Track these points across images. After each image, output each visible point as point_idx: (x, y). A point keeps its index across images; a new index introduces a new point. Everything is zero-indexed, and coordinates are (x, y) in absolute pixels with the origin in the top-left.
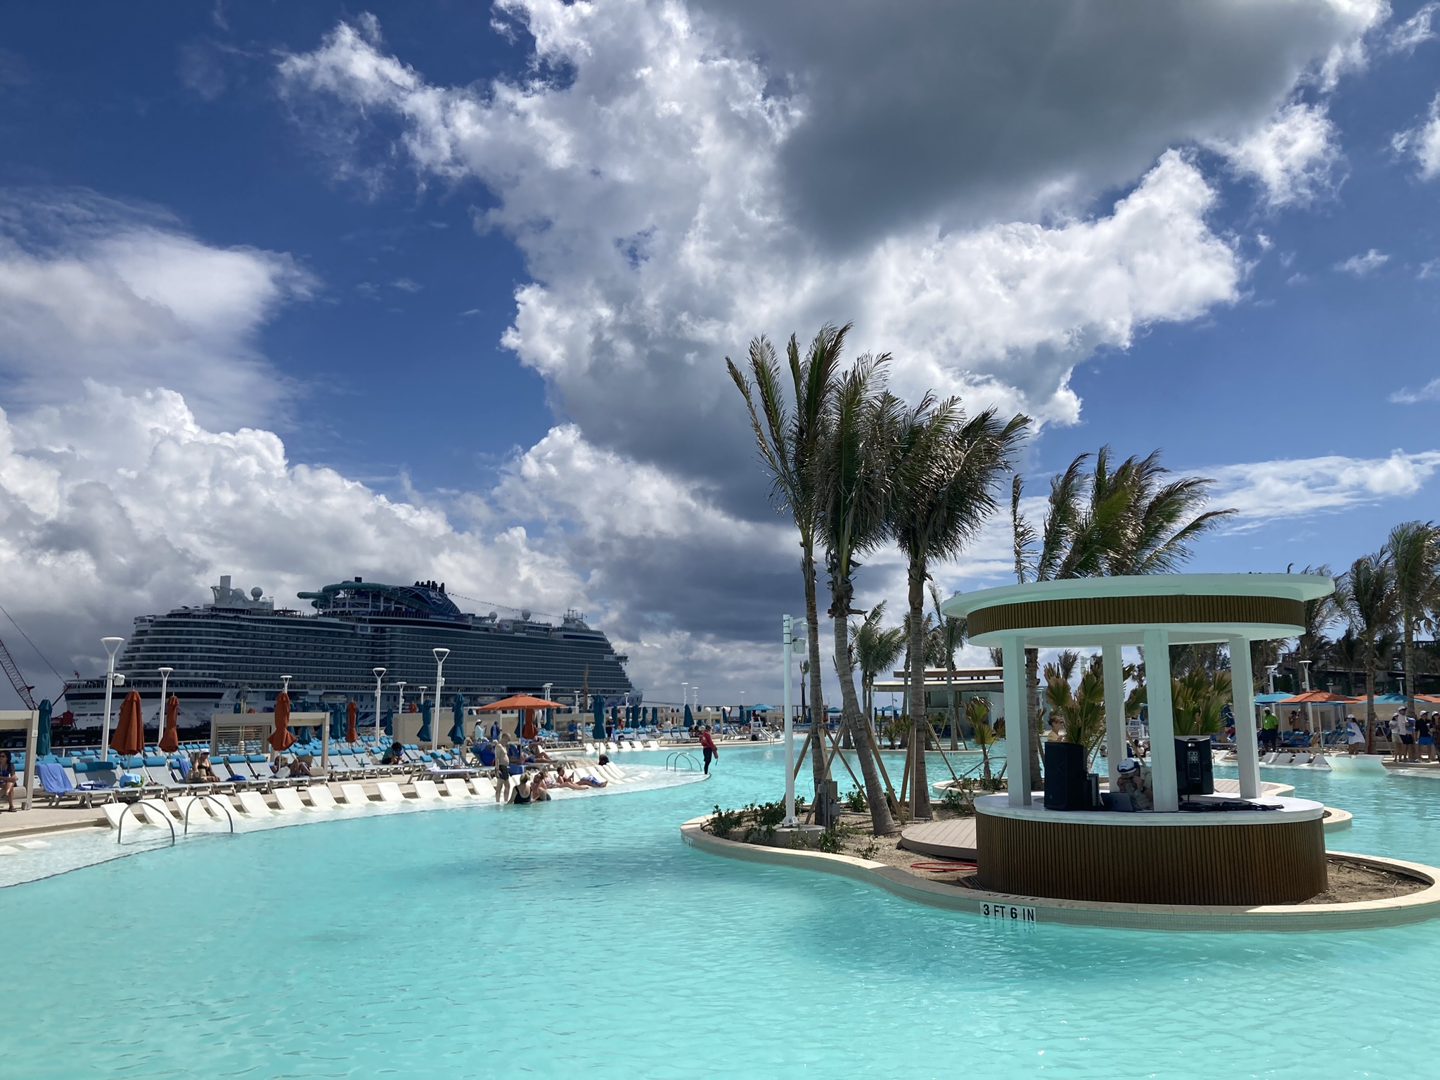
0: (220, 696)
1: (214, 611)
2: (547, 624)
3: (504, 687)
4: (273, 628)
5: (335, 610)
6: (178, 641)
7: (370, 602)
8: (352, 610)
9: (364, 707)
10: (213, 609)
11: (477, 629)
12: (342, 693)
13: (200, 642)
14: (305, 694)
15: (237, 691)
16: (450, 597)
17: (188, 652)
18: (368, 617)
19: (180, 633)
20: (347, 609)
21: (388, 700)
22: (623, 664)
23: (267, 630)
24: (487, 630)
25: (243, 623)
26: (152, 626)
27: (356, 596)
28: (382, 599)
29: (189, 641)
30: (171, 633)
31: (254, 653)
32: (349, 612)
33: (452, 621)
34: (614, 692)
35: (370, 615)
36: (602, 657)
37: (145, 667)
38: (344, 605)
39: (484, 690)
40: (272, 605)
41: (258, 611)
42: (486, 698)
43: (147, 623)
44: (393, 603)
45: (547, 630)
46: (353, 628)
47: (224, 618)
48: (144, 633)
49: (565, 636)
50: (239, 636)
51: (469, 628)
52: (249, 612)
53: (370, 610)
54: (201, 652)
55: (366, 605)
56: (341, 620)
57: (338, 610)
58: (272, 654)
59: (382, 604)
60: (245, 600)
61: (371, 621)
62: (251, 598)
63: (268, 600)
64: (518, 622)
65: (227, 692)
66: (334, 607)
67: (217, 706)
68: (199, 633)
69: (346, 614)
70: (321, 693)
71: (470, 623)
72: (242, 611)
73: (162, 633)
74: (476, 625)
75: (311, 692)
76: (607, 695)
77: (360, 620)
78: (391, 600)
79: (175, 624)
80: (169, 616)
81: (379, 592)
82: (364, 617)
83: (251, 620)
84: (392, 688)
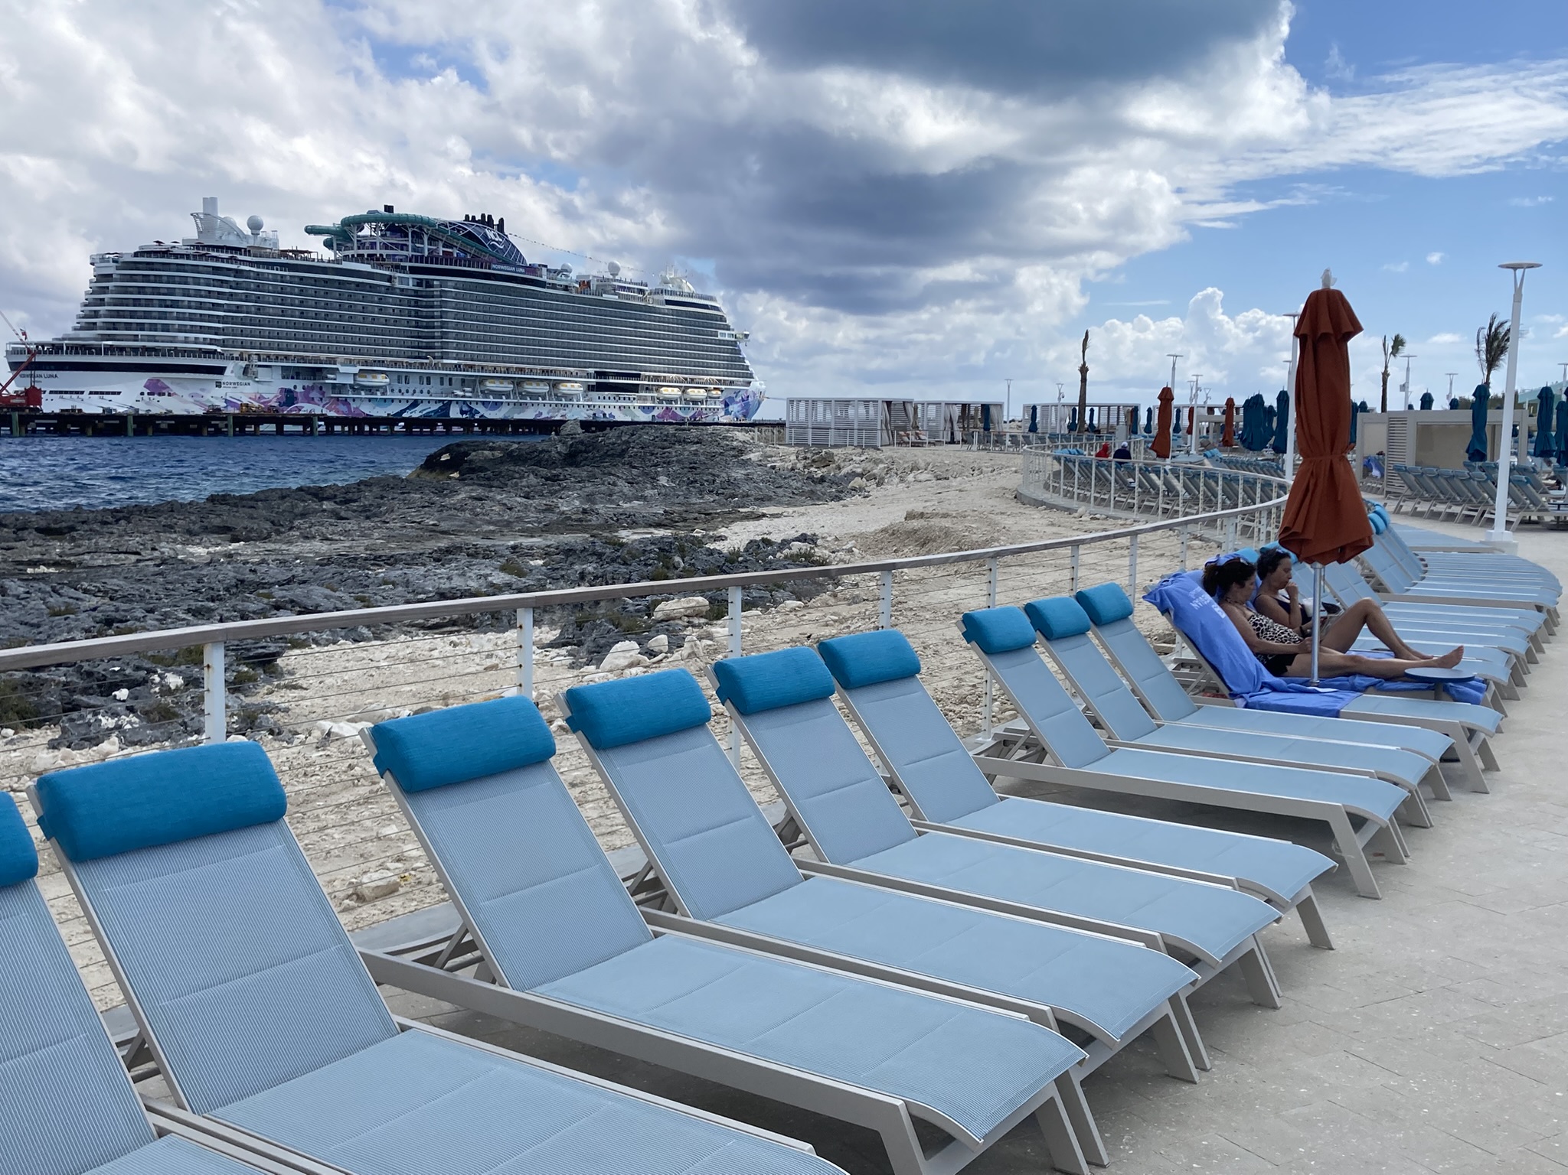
0: (221, 370)
1: (200, 249)
2: (641, 284)
3: (591, 370)
4: (282, 276)
5: (361, 252)
6: (156, 291)
7: (410, 244)
8: (385, 252)
9: (411, 391)
10: (198, 246)
11: (554, 286)
12: (382, 372)
13: (186, 293)
14: (335, 371)
15: (243, 364)
16: (511, 239)
17: (171, 307)
18: (408, 264)
19: (158, 279)
20: (378, 252)
21: (442, 383)
22: (741, 345)
23: (275, 278)
24: (566, 288)
25: (242, 267)
26: (118, 268)
27: (388, 233)
28: (426, 238)
29: (171, 292)
30: (146, 278)
31: (259, 310)
32: (381, 255)
33: (521, 274)
34: (732, 383)
35: (411, 261)
36: (716, 334)
37: (114, 326)
38: (373, 245)
39: (566, 374)
40: (276, 244)
41: (261, 252)
42: (569, 385)
43: (111, 264)
44: (441, 244)
45: (643, 291)
46: (390, 279)
47: (217, 259)
48: (108, 277)
49: (668, 302)
50: (238, 286)
51: (542, 284)
52: (247, 252)
53: (410, 253)
54: (190, 308)
55: (403, 247)
56: (373, 267)
57: (365, 252)
58: (283, 313)
59: (426, 247)
60: (240, 235)
61: (413, 270)
62: (247, 231)
63: (271, 235)
64: (604, 280)
65: (230, 366)
66: (359, 248)
67: (219, 385)
68: (184, 281)
69: (378, 259)
70: (356, 370)
71: (544, 278)
72: (238, 250)
73: (132, 278)
74: (551, 281)
75: (342, 369)
76: (723, 387)
77: (397, 268)
78: (438, 240)
79: (150, 266)
80: (136, 254)
81: (421, 228)
82: (402, 264)
83: (251, 264)
84: (445, 366)
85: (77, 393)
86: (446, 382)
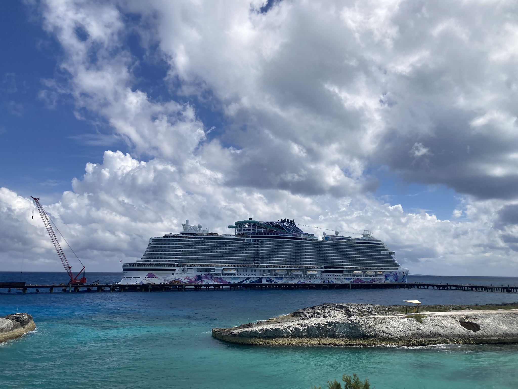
0: (174, 270)
1: (185, 234)
2: (349, 237)
3: (323, 266)
4: (204, 241)
8: (245, 232)
9: (248, 274)
10: (183, 234)
11: (306, 239)
12: (234, 269)
13: (169, 247)
14: (214, 269)
15: (183, 268)
16: (297, 226)
18: (251, 235)
21: (260, 272)
22: (393, 256)
23: (202, 242)
25: (188, 239)
27: (250, 226)
28: (257, 227)
29: (165, 247)
31: (195, 252)
33: (291, 236)
34: (388, 269)
35: (251, 234)
36: (380, 253)
39: (310, 268)
40: (209, 231)
41: (201, 234)
42: (311, 271)
44: (262, 228)
45: (349, 240)
46: (243, 240)
48: (151, 244)
49: (357, 243)
50: (188, 245)
51: (301, 239)
52: (196, 234)
53: (251, 232)
56: (237, 237)
58: (204, 252)
59: (257, 229)
60: (195, 230)
61: (252, 237)
62: (198, 229)
64: (334, 236)
65: (178, 269)
67: (173, 274)
68: (169, 244)
70: (222, 269)
71: (303, 237)
72: (193, 234)
73: (157, 244)
75: (216, 268)
76: (383, 271)
77: (247, 237)
79: (164, 240)
80: (164, 237)
81: (255, 224)
82: (249, 235)
83: (195, 238)
84: (262, 266)
85: (130, 277)
86: (262, 271)
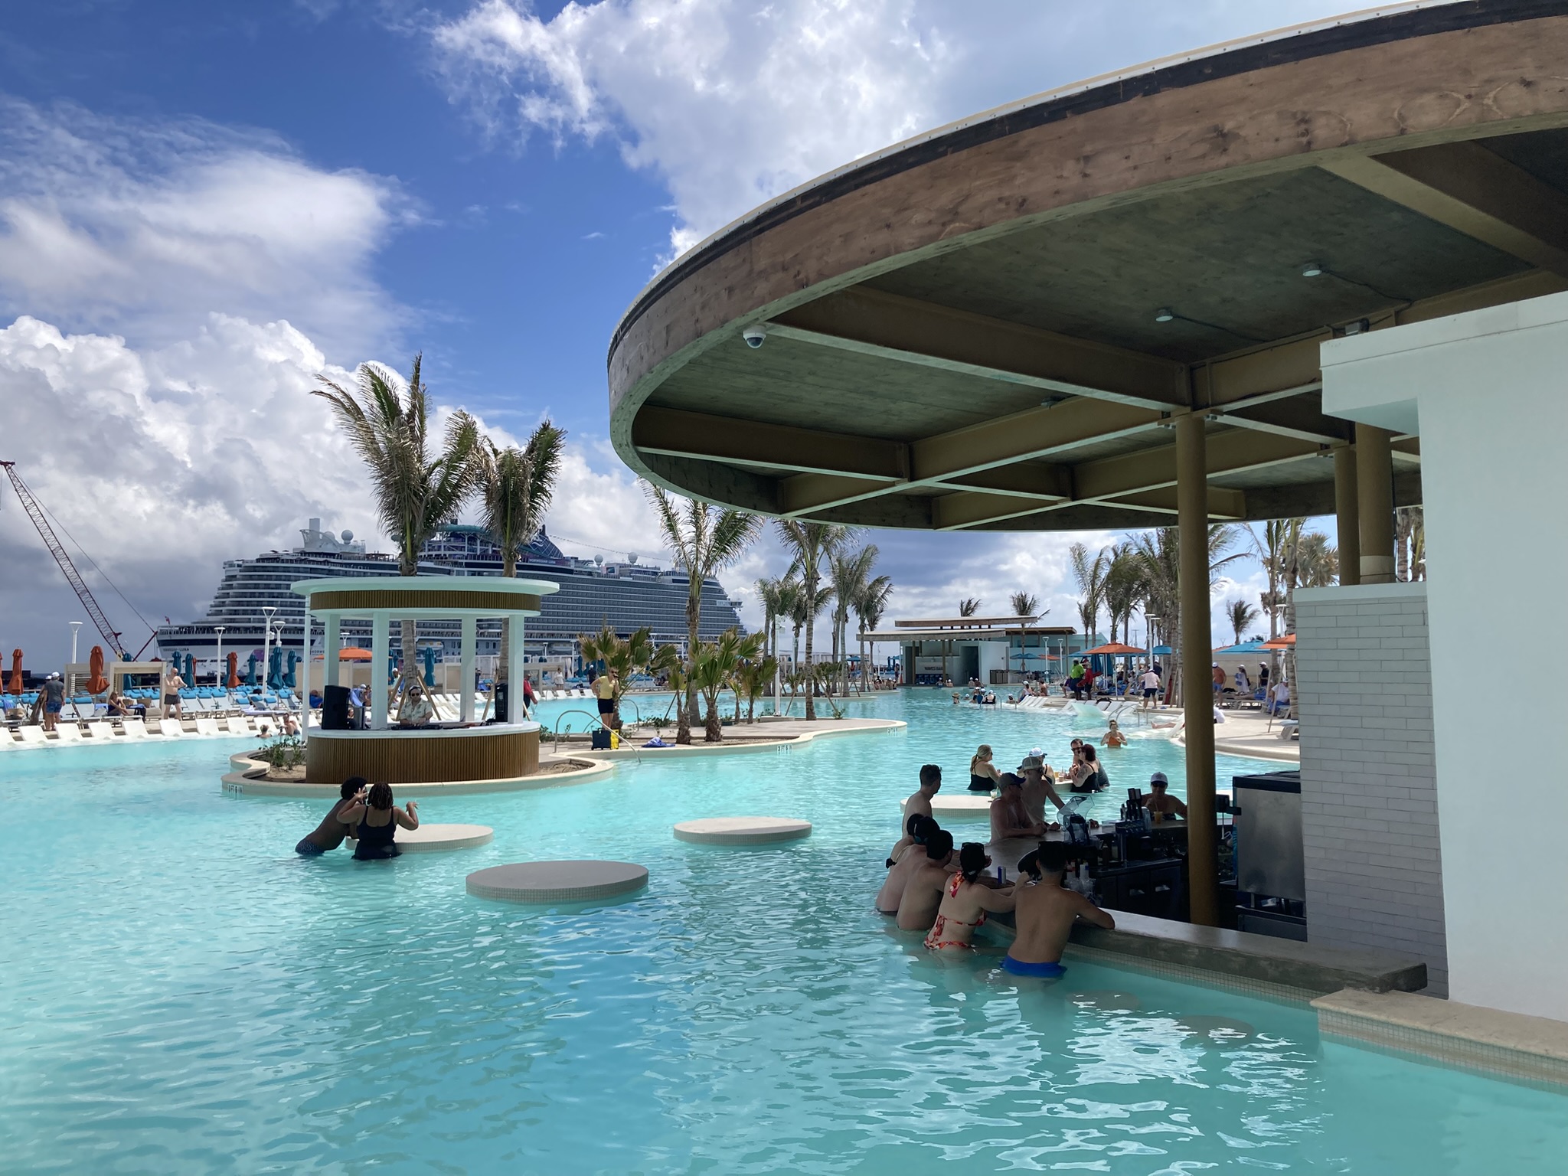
1: (303, 555)
2: (655, 568)
4: (364, 573)
5: (430, 553)
6: (267, 586)
7: (466, 546)
8: (448, 553)
10: (303, 553)
11: (581, 573)
12: (438, 640)
16: (551, 539)
17: (277, 597)
18: (464, 561)
19: (269, 578)
20: (442, 552)
21: (488, 647)
22: (737, 610)
23: (359, 574)
24: (590, 574)
25: (332, 568)
26: (240, 571)
27: (452, 539)
28: (478, 542)
30: (260, 578)
32: (445, 555)
33: (552, 564)
35: (466, 559)
36: (715, 603)
37: (236, 612)
38: (439, 548)
40: (363, 550)
41: (350, 556)
43: (236, 568)
44: (490, 545)
45: (655, 574)
46: (449, 572)
47: (314, 562)
48: (233, 577)
49: (674, 581)
51: (571, 572)
52: (340, 556)
53: (466, 553)
54: (291, 598)
55: (462, 548)
56: (436, 564)
57: (434, 553)
59: (479, 547)
60: (335, 544)
61: (467, 565)
62: (342, 542)
63: (360, 543)
64: (625, 566)
66: (429, 550)
69: (442, 558)
71: (572, 567)
72: (332, 555)
73: (251, 578)
74: (578, 569)
77: (455, 564)
78: (488, 542)
79: (264, 569)
80: (258, 560)
81: (475, 534)
82: (460, 561)
83: (341, 564)
84: (490, 635)
85: (202, 661)
86: (491, 646)
